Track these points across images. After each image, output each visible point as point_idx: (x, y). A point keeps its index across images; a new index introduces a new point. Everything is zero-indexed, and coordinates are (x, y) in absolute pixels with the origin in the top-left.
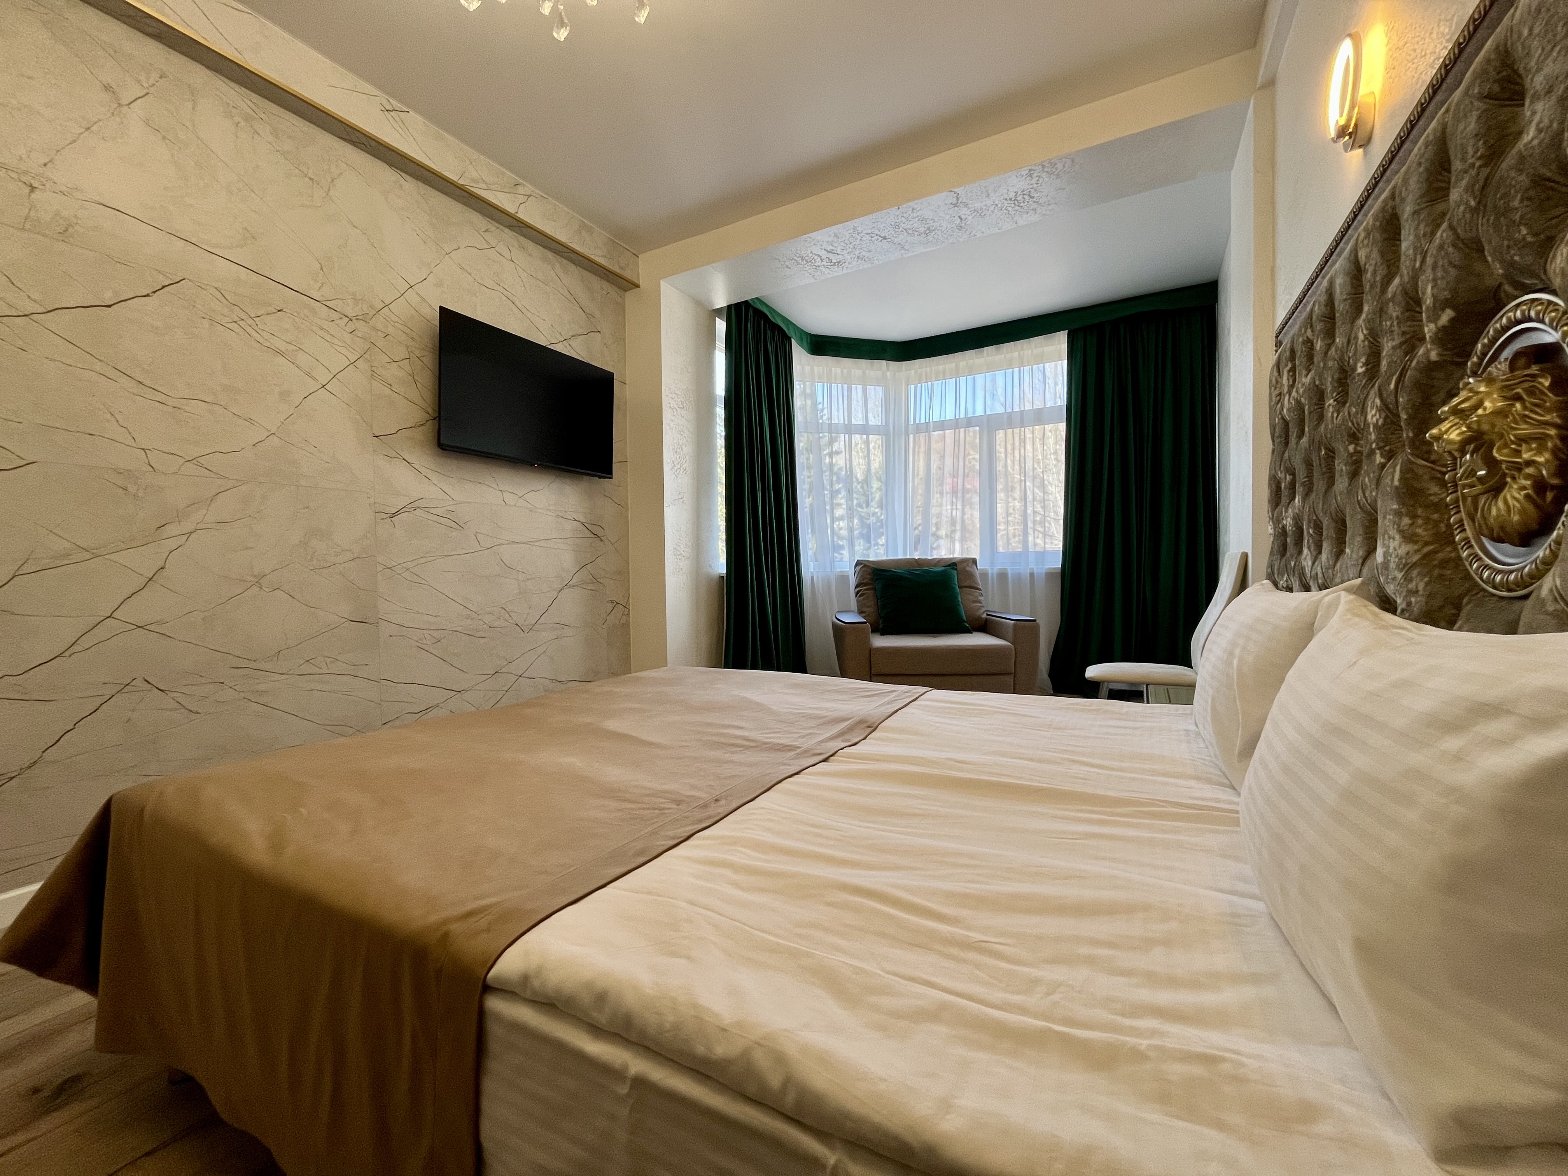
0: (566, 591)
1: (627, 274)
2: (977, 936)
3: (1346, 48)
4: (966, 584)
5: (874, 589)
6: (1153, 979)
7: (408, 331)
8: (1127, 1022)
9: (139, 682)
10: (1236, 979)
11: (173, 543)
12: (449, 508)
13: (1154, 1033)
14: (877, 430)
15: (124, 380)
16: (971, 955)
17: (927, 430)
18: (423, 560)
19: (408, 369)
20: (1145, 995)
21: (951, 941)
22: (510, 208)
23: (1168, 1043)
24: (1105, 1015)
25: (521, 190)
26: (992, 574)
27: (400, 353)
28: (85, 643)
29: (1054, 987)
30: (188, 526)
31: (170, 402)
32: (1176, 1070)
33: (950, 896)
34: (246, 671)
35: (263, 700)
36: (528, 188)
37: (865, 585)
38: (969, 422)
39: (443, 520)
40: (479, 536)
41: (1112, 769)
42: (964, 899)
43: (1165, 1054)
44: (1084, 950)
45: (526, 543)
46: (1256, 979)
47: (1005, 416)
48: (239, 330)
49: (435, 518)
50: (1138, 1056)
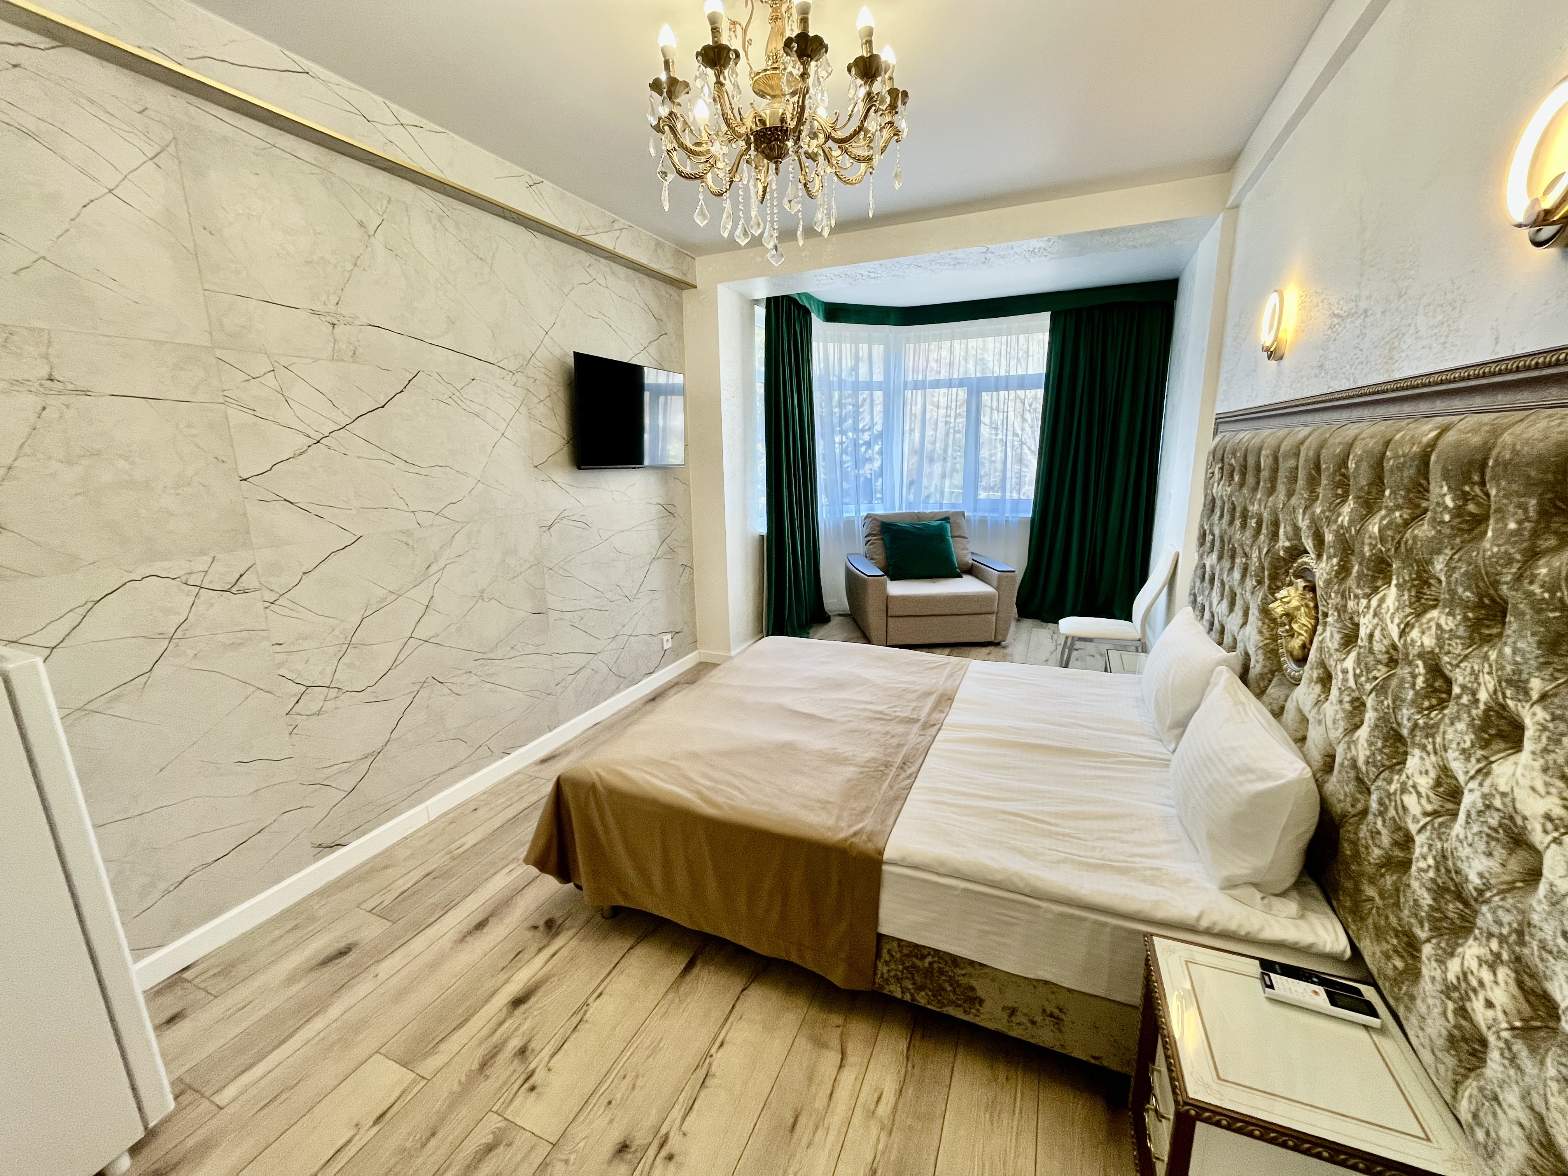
0: (655, 563)
1: (688, 279)
2: (1068, 831)
3: (1274, 298)
4: (957, 534)
5: (882, 539)
6: (1136, 843)
7: (547, 372)
8: (1130, 859)
9: (431, 680)
10: (1167, 842)
11: (434, 578)
12: (582, 513)
13: (1140, 862)
14: (880, 386)
15: (398, 462)
16: (1067, 839)
17: (924, 388)
18: (569, 558)
19: (549, 404)
20: (1135, 850)
21: (1058, 834)
22: (609, 246)
23: (1145, 865)
24: (1123, 858)
25: (616, 226)
26: (975, 521)
27: (543, 393)
28: (401, 658)
29: (1102, 849)
30: (441, 564)
31: (422, 471)
32: (1148, 873)
33: (1050, 814)
34: (481, 661)
35: (492, 680)
36: (622, 222)
37: (874, 535)
38: (961, 383)
39: (578, 524)
40: (601, 531)
41: (1099, 730)
42: (1056, 815)
43: (1144, 869)
44: (1110, 834)
45: (628, 530)
46: (1173, 842)
47: (993, 379)
48: (453, 404)
49: (575, 523)
50: (1136, 870)
